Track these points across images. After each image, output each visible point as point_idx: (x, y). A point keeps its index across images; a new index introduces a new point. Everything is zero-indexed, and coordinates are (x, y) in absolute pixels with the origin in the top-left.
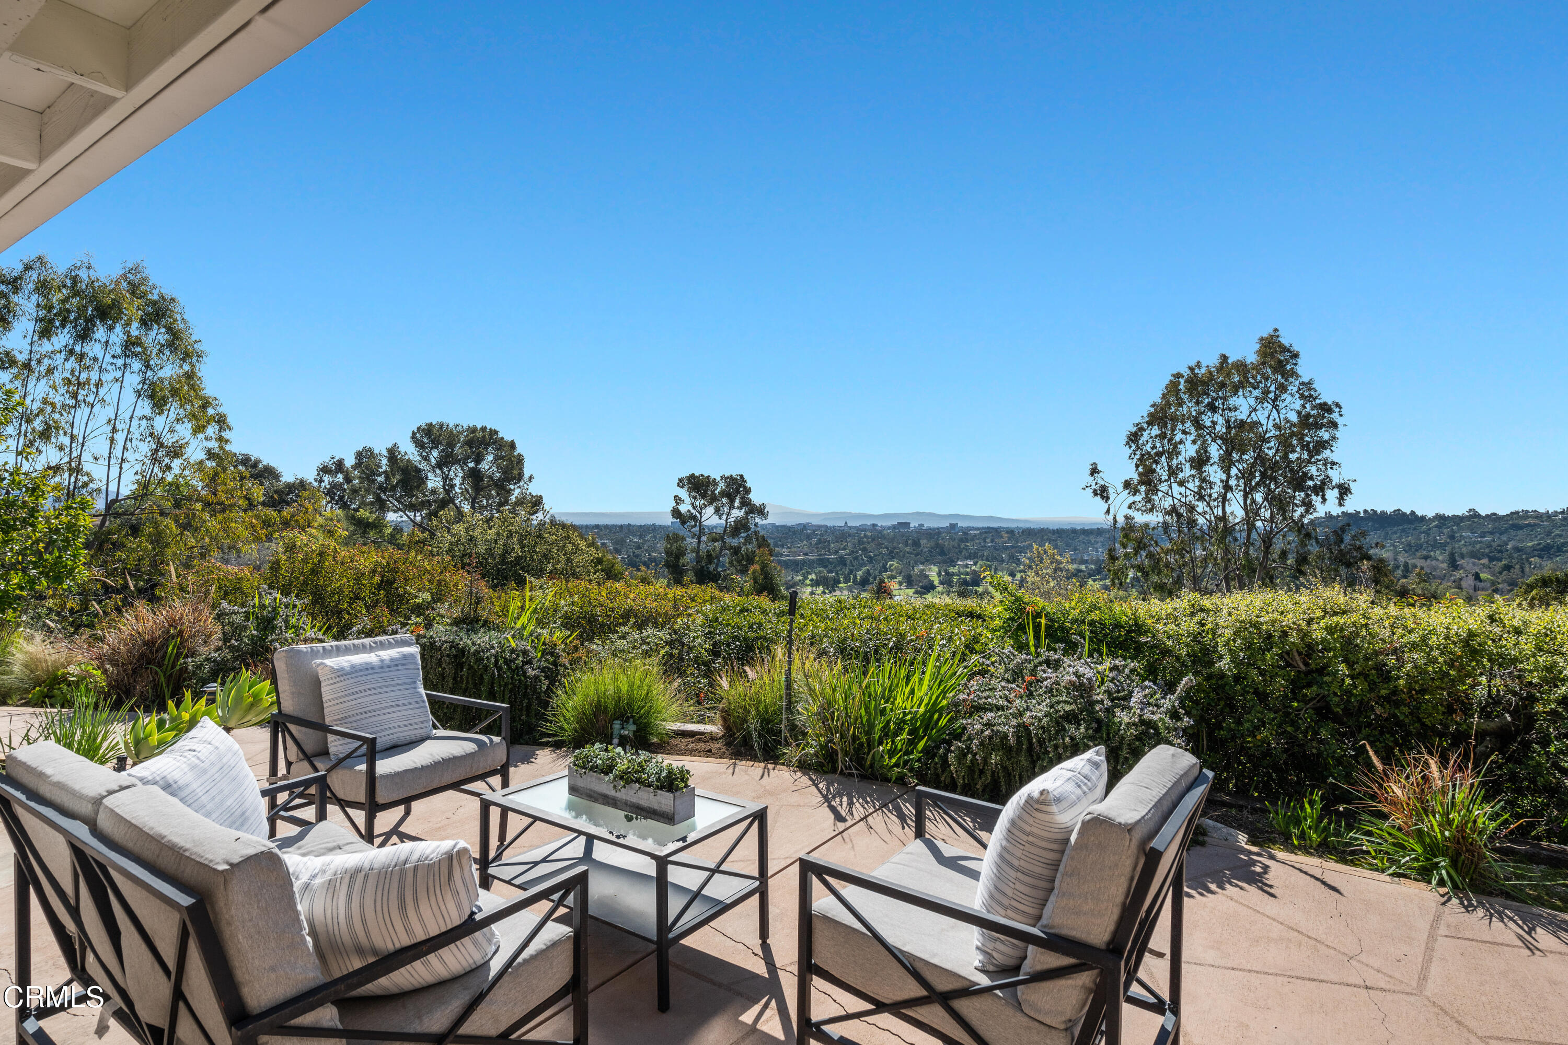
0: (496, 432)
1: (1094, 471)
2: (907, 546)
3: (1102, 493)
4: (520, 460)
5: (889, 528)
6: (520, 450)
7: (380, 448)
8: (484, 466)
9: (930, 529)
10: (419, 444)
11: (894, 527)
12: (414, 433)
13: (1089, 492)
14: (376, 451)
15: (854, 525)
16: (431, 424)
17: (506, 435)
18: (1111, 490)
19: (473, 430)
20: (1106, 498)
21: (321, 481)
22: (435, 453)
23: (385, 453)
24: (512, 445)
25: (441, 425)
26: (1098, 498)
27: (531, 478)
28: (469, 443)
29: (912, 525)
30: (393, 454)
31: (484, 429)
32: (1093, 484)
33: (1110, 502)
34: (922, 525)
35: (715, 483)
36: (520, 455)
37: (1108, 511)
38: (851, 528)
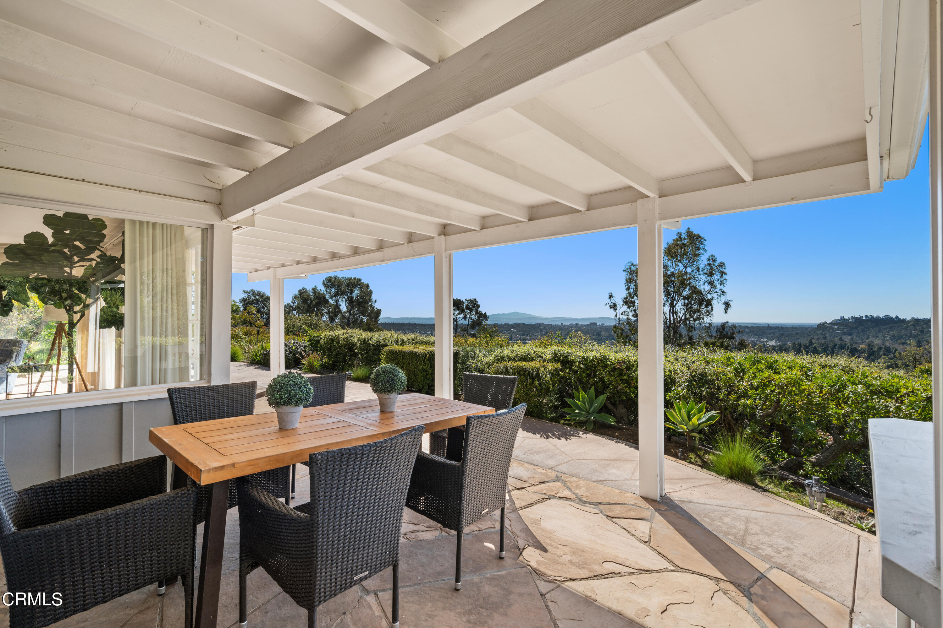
0: (360, 280)
1: (611, 297)
2: (593, 335)
3: (614, 307)
4: (371, 293)
5: (585, 326)
6: (371, 288)
7: (309, 288)
8: (354, 295)
9: (608, 326)
10: (326, 286)
11: (588, 325)
12: (324, 281)
13: (608, 306)
14: (308, 289)
15: (566, 324)
16: (331, 277)
17: (365, 281)
18: (618, 306)
19: (350, 279)
20: (615, 310)
21: (294, 303)
22: (333, 290)
23: (311, 290)
24: (367, 286)
25: (336, 277)
26: (612, 310)
27: (376, 301)
28: (348, 285)
29: (598, 324)
30: (314, 290)
31: (355, 278)
32: (610, 303)
33: (617, 311)
34: (604, 324)
35: (463, 303)
36: (371, 290)
37: (616, 316)
38: (564, 326)
